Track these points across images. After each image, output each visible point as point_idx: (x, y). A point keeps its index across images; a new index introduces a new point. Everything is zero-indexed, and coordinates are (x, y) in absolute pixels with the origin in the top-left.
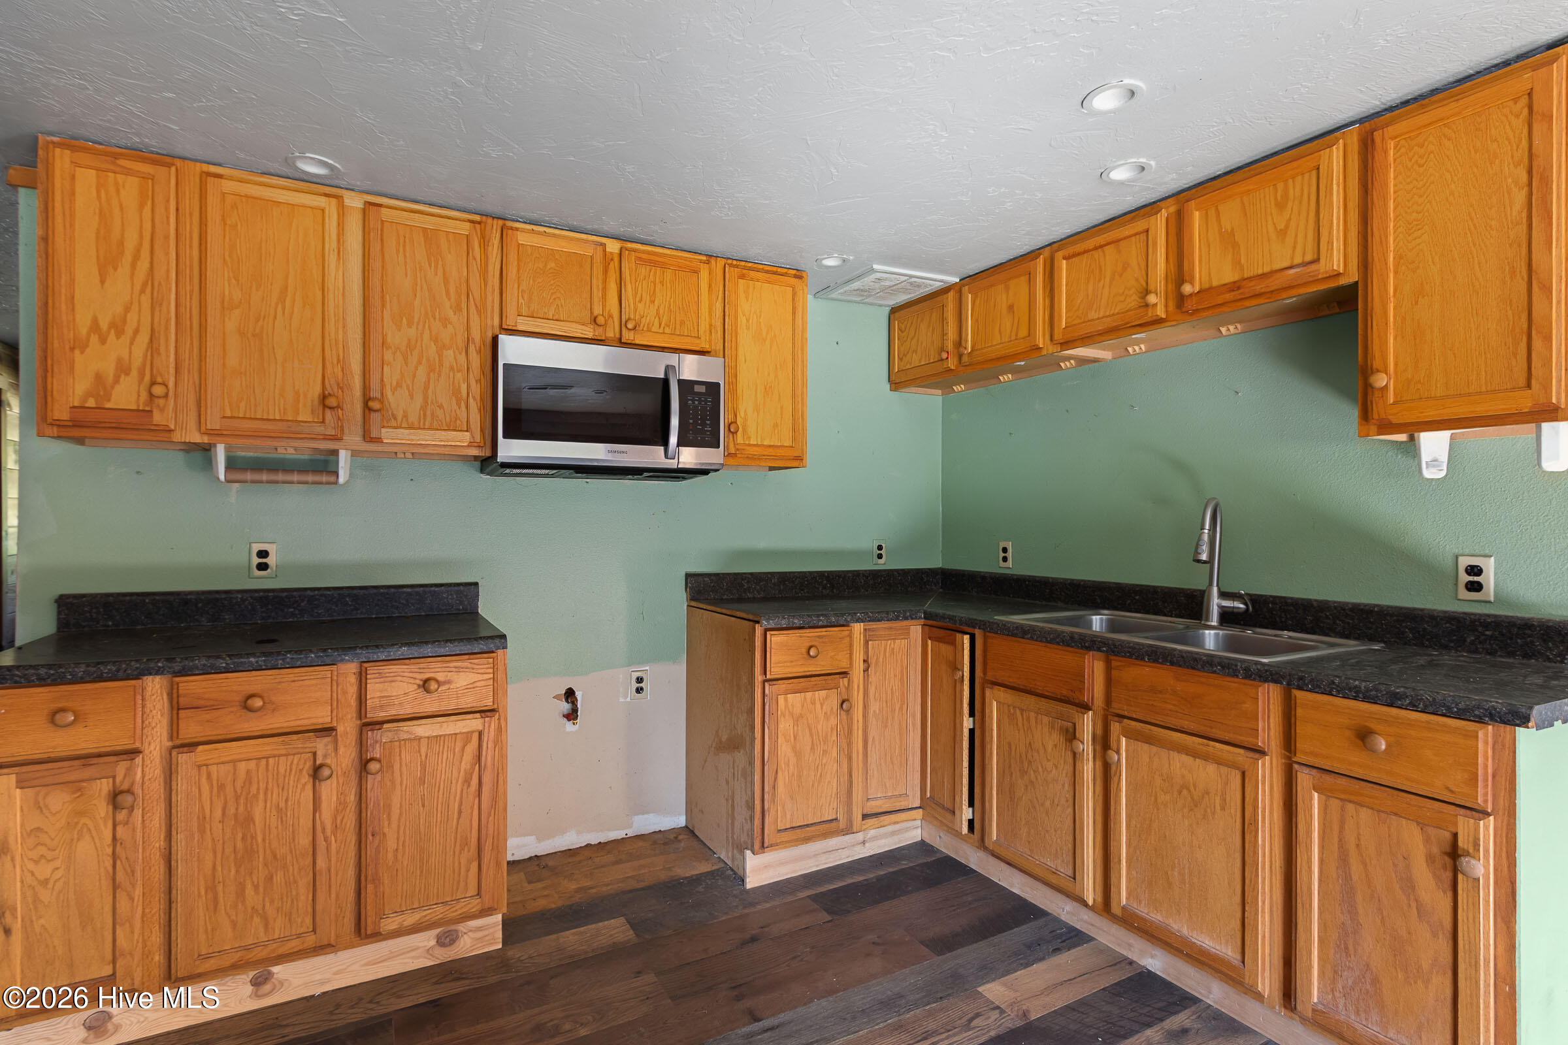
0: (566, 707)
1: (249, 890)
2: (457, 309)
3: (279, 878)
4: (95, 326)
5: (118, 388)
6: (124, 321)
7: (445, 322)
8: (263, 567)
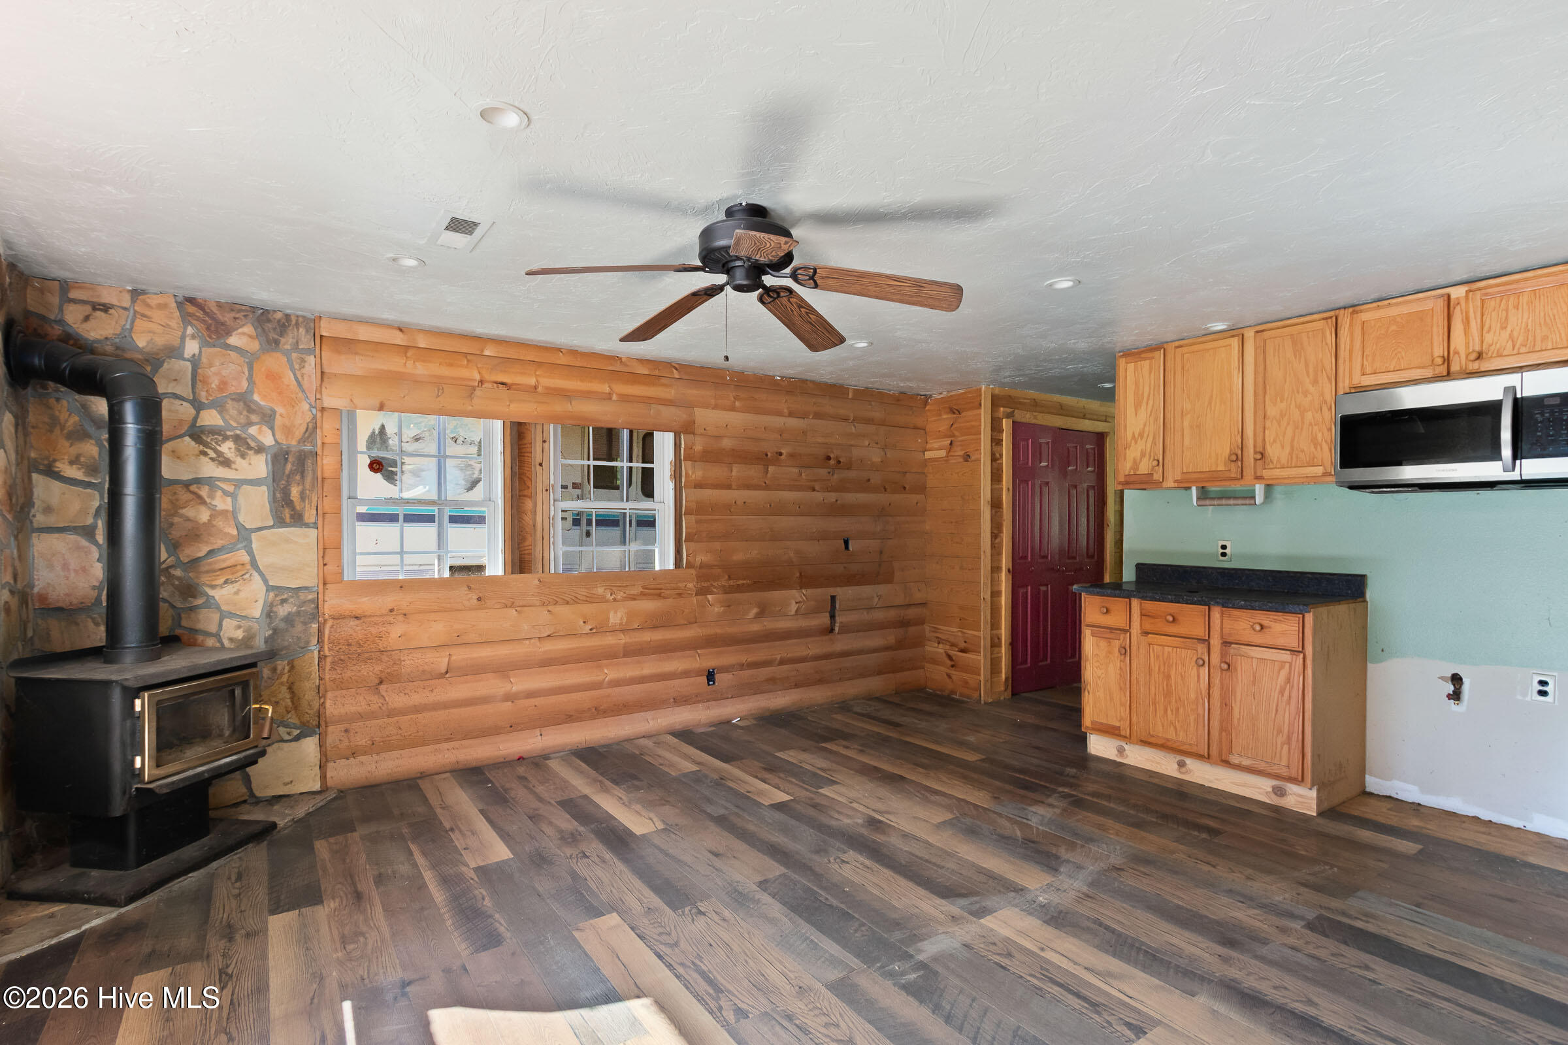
0: (1450, 688)
4: (1133, 436)
5: (1142, 465)
6: (1143, 432)
7: (1306, 393)
8: (1224, 555)
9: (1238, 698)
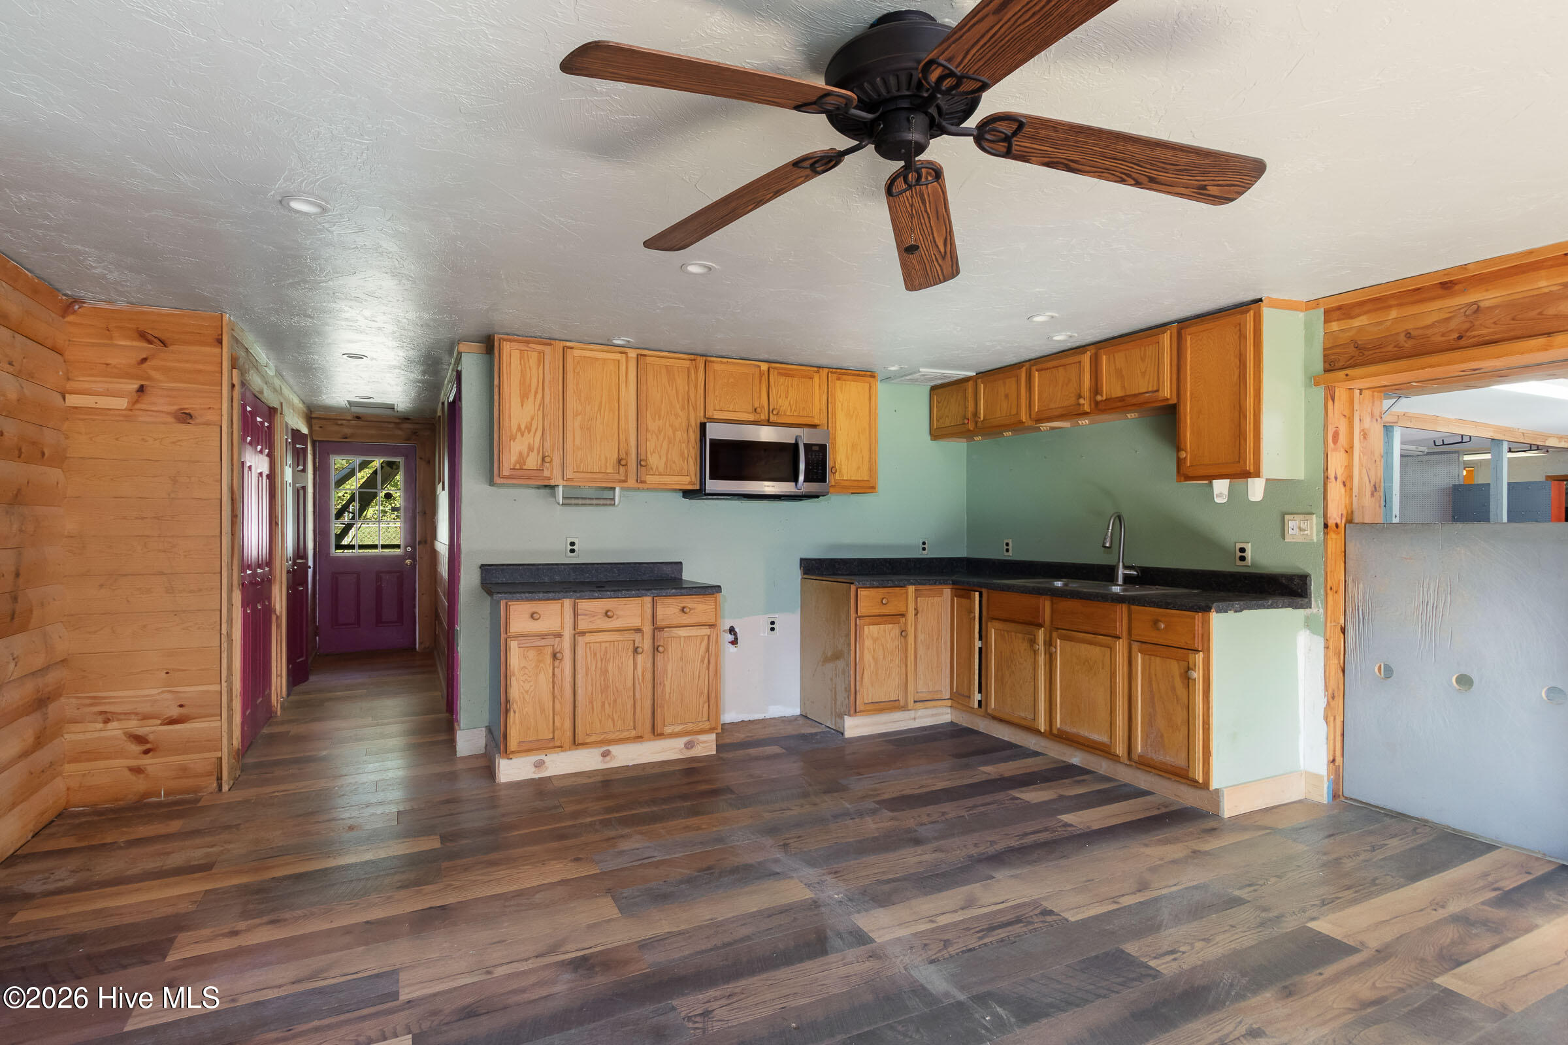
0: (731, 638)
1: (607, 705)
2: (683, 408)
3: (619, 701)
4: (519, 428)
5: (529, 459)
6: (531, 425)
7: (677, 416)
8: (572, 551)
9: (669, 676)
